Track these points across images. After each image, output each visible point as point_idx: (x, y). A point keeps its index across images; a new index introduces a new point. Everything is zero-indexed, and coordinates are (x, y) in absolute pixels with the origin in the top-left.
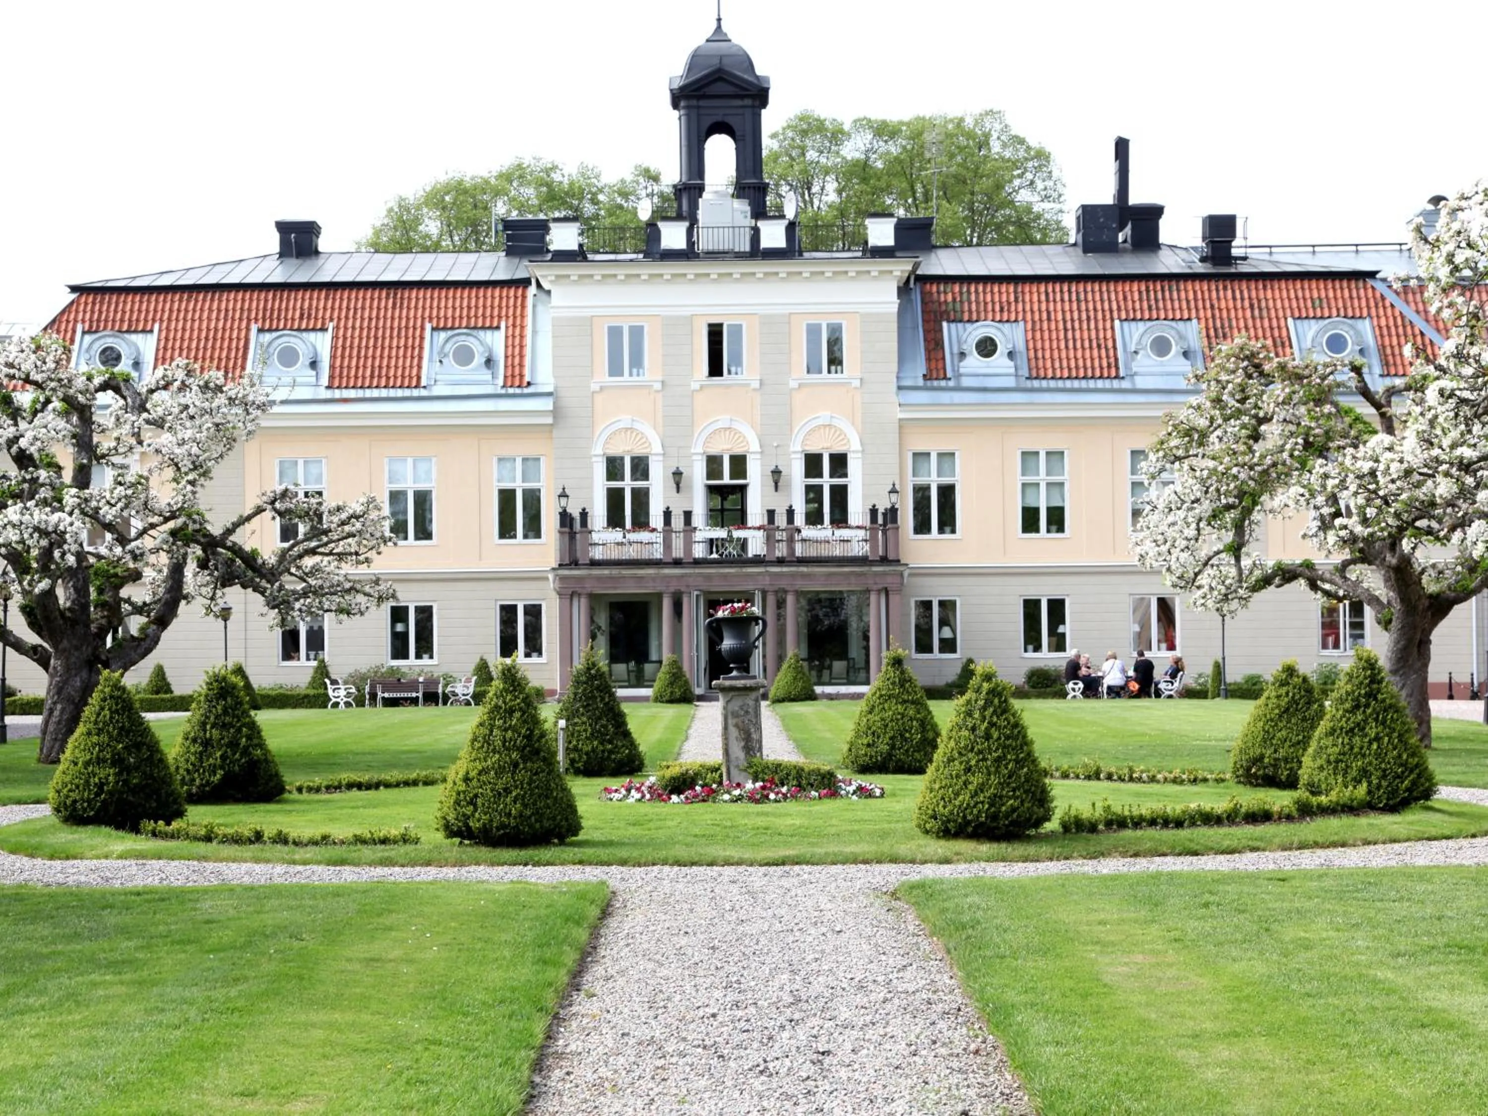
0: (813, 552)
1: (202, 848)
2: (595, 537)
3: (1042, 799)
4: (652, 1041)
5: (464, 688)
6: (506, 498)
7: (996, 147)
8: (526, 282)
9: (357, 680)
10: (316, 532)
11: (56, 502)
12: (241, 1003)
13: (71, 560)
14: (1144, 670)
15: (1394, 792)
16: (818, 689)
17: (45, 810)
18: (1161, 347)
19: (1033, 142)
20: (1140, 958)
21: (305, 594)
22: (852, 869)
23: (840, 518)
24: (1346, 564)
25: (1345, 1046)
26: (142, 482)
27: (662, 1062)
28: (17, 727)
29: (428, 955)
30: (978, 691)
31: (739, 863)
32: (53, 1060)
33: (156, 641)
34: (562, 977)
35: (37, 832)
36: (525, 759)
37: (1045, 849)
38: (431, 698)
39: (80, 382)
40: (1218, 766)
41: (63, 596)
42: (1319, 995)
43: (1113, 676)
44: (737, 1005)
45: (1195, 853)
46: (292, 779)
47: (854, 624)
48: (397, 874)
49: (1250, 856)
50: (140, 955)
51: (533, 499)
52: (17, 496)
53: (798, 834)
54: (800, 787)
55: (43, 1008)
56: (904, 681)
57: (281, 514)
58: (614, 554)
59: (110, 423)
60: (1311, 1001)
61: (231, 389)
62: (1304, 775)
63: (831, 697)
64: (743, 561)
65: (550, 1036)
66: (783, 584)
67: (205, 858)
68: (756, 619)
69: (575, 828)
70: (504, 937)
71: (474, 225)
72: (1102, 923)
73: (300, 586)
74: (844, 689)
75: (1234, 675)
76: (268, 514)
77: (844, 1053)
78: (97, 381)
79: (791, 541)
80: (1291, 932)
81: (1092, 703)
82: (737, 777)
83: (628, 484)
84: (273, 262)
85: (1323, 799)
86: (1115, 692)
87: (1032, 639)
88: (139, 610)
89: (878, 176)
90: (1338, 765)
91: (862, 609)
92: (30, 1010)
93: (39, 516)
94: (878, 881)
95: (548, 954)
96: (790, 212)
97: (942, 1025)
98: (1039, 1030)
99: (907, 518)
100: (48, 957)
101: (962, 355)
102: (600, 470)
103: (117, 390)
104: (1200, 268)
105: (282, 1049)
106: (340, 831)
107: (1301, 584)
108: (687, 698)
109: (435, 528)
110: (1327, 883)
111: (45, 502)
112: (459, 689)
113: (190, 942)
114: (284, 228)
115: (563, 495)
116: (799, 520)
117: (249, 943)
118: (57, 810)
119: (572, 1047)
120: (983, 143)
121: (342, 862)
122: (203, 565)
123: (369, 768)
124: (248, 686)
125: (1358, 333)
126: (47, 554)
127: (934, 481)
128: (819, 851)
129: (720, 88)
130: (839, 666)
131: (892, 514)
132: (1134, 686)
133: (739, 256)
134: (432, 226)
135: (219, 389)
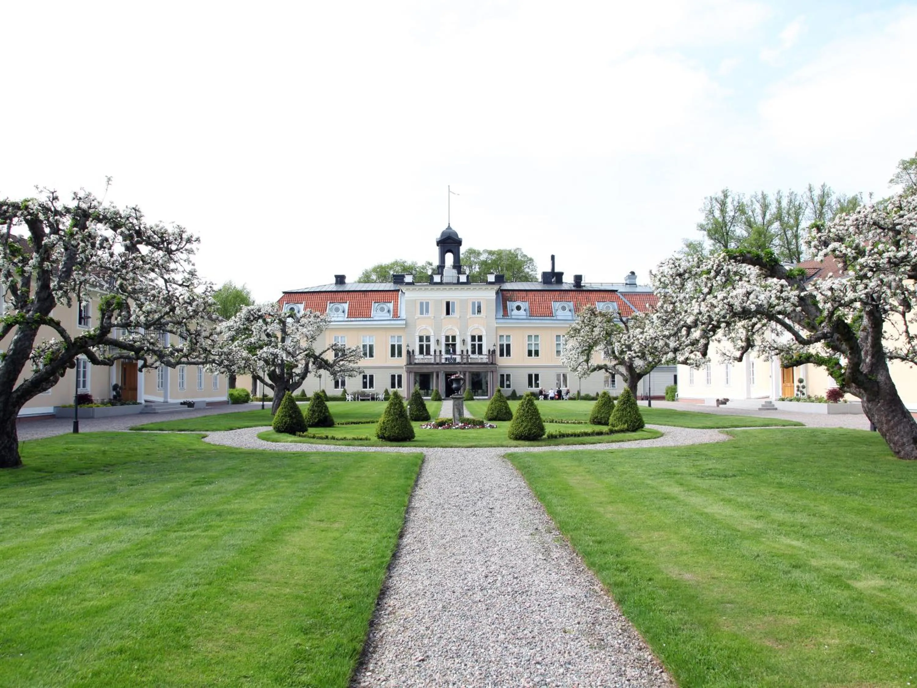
0: (473, 361)
1: (312, 440)
2: (416, 357)
3: (542, 429)
4: (440, 504)
5: (382, 396)
6: (393, 347)
7: (519, 258)
8: (398, 290)
9: (354, 394)
10: (344, 355)
11: (276, 346)
12: (320, 490)
13: (280, 362)
14: (559, 392)
15: (634, 427)
16: (475, 397)
17: (271, 428)
18: (564, 308)
19: (529, 256)
20: (579, 478)
21: (340, 371)
22: (491, 449)
23: (480, 352)
24: (615, 365)
25: (645, 506)
26: (298, 341)
27: (443, 511)
28: (267, 405)
29: (373, 475)
30: (525, 399)
31: (459, 447)
32: (266, 507)
33: (301, 383)
34: (412, 483)
35: (268, 435)
36: (400, 417)
37: (543, 443)
38: (373, 399)
39: (283, 315)
40: (584, 418)
41: (278, 371)
42: (633, 489)
43: (551, 394)
44: (464, 492)
45: (584, 444)
46: (336, 420)
47: (483, 381)
48: (365, 449)
49: (599, 445)
50: (292, 473)
51: (400, 347)
52: (266, 345)
53: (475, 438)
54: (474, 425)
55: (265, 489)
56: (501, 396)
57: (334, 350)
58: (421, 362)
59: (290, 326)
60: (631, 491)
61: (322, 317)
62: (610, 421)
63: (478, 400)
64: (455, 364)
65: (410, 502)
66: (465, 370)
67: (312, 443)
68: (461, 379)
69: (413, 437)
70: (395, 470)
71: (385, 277)
72: (566, 466)
73: (339, 369)
74: (481, 397)
75: (583, 394)
76: (331, 350)
77: (497, 509)
78: (287, 315)
79: (467, 358)
80: (620, 469)
81: (546, 401)
82: (457, 422)
83: (425, 343)
84: (334, 286)
85: (616, 428)
86: (552, 398)
87: (530, 384)
88: (297, 375)
89: (489, 264)
90: (619, 419)
91: (486, 376)
92: (261, 490)
93: (272, 350)
94: (499, 453)
95: (408, 475)
96: (467, 272)
97: (524, 499)
98: (555, 501)
99: (498, 352)
100: (267, 473)
101: (512, 310)
102: (417, 339)
103: (292, 317)
104: (573, 288)
105: (332, 505)
106: (349, 436)
107: (603, 370)
108: (440, 399)
109: (374, 354)
110: (624, 453)
111: (273, 346)
112: (380, 396)
113: (306, 470)
114: (337, 277)
115: (408, 346)
116: (470, 353)
117: (323, 471)
118: (274, 428)
119: (417, 506)
120: (516, 256)
121: (350, 445)
122: (314, 363)
123: (357, 418)
124: (325, 395)
125: (613, 306)
126: (274, 360)
127: (505, 343)
128: (481, 443)
129: (449, 241)
130: (480, 391)
131: (494, 351)
132: (557, 397)
133: (454, 284)
134: (374, 277)
135: (318, 317)
